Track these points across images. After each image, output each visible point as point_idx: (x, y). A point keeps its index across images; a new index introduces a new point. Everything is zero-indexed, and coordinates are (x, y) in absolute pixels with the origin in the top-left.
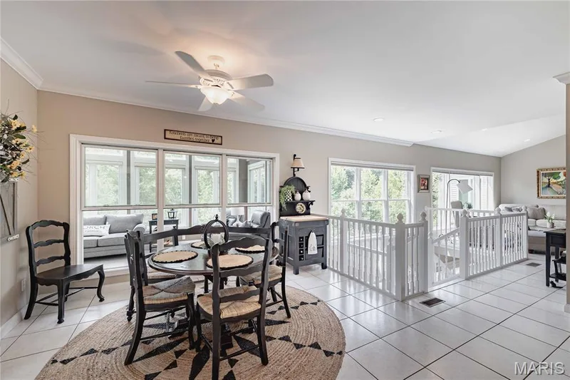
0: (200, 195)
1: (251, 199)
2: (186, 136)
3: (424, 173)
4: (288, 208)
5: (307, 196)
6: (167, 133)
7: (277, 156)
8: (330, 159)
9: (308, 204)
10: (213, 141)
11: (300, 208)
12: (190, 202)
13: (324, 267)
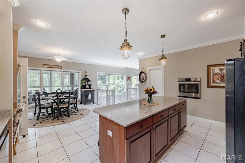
0: (55, 83)
1: (75, 84)
2: (50, 66)
3: (129, 76)
4: (83, 87)
5: (89, 83)
6: (44, 65)
7: (80, 72)
8: (98, 72)
9: (90, 86)
10: (59, 67)
11: (87, 87)
12: (51, 85)
13: (94, 103)
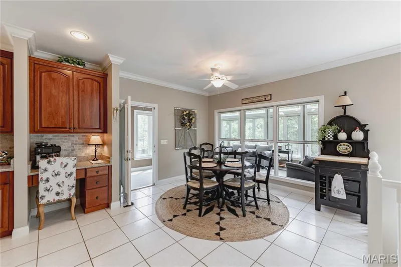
6: (243, 101)
7: (321, 98)
10: (265, 99)
